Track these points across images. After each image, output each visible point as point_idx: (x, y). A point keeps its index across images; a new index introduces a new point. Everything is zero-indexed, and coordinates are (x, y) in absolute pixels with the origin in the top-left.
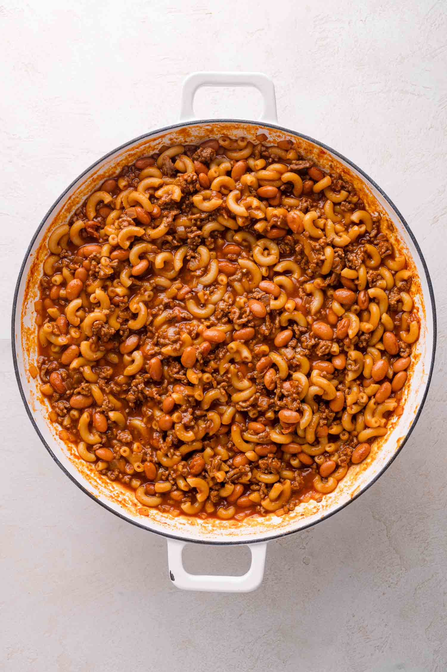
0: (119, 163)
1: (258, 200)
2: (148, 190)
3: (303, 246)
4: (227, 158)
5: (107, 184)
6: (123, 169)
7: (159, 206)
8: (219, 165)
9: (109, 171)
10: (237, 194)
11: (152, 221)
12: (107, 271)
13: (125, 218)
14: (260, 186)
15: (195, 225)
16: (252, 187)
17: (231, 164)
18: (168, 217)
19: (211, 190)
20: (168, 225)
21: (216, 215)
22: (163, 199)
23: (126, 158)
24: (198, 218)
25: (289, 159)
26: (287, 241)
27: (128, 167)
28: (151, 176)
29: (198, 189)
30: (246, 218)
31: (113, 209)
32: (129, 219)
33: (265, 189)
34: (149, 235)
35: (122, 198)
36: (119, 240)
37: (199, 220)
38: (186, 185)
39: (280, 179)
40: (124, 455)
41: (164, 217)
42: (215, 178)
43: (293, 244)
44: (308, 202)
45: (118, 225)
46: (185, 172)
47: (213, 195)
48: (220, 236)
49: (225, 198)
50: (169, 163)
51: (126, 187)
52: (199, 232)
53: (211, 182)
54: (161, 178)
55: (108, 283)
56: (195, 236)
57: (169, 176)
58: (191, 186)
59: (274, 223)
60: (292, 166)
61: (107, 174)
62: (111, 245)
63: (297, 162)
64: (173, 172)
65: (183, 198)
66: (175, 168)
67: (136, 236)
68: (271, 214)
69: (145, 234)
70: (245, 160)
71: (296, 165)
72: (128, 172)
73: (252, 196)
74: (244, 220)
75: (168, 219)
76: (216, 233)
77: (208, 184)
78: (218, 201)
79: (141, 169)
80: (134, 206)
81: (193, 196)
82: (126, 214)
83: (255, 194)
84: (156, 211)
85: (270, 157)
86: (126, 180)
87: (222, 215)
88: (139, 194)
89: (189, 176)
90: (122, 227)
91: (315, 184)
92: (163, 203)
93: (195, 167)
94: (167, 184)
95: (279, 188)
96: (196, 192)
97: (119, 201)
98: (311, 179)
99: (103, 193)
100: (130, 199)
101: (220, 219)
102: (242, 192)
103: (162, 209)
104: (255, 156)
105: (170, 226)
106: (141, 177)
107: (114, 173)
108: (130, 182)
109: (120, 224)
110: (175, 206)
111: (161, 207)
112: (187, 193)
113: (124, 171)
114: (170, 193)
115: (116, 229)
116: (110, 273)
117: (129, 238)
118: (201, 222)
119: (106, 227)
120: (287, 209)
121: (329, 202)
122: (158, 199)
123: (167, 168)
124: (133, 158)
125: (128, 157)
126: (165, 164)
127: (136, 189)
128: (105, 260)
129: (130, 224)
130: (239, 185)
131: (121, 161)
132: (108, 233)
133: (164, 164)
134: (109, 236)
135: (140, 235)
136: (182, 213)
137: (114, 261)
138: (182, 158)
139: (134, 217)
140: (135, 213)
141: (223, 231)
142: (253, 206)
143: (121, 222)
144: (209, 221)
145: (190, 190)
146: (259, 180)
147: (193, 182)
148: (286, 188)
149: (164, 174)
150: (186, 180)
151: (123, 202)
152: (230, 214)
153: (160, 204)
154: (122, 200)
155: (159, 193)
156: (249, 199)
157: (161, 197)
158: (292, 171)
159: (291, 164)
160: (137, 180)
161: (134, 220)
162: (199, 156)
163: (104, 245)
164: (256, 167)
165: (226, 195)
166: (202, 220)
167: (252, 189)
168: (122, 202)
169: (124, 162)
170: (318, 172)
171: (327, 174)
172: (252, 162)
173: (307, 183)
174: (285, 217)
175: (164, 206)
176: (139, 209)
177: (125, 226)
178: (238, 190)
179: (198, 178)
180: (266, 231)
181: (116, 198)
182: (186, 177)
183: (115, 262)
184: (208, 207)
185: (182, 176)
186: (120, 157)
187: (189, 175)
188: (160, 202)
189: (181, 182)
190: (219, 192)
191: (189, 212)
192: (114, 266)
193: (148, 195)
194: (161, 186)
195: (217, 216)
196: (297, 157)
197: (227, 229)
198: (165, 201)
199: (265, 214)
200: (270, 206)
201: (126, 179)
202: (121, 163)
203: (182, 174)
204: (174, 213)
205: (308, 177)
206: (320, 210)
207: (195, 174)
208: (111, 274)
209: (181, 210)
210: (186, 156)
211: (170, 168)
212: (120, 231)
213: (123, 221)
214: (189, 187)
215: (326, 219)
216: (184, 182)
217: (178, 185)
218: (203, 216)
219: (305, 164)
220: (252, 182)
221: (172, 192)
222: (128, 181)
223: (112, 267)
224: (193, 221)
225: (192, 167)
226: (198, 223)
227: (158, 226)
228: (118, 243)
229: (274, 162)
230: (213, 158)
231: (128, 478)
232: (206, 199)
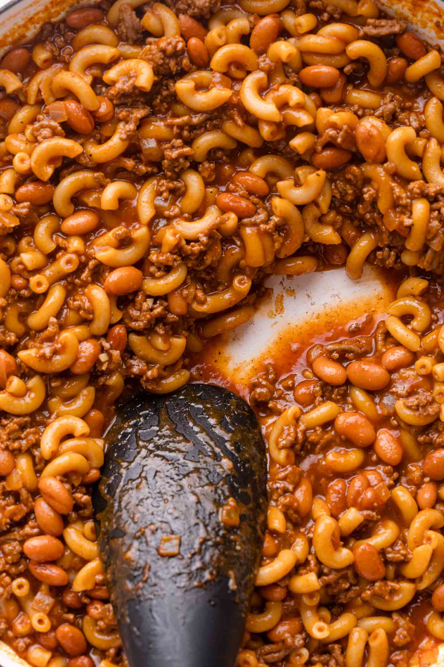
0: (31, 18)
1: (301, 92)
2: (91, 70)
3: (377, 191)
4: (243, 9)
5: (11, 56)
6: (42, 29)
7: (111, 100)
8: (226, 23)
9: (14, 33)
10: (260, 80)
11: (95, 128)
12: (7, 220)
13: (45, 122)
14: (305, 65)
15: (179, 136)
16: (290, 67)
17: (250, 22)
18: (127, 122)
19: (211, 70)
20: (128, 136)
21: (221, 118)
22: (119, 86)
23: (47, 9)
24: (186, 124)
25: (360, 16)
26: (349, 176)
27: (53, 25)
28: (96, 43)
29: (186, 69)
30: (278, 125)
31: (22, 104)
32: (54, 123)
33: (316, 70)
34: (91, 155)
35: (40, 83)
36: (33, 164)
37: (187, 128)
38: (163, 59)
39: (343, 52)
40: (19, 593)
41: (120, 121)
42: (219, 47)
43: (360, 183)
44: (395, 101)
45: (32, 134)
46: (161, 35)
47: (214, 80)
48: (228, 161)
49: (237, 87)
50: (130, 17)
51: (49, 62)
52: (187, 149)
53: (210, 54)
54: (116, 47)
55: (8, 244)
56: (180, 156)
57: (131, 43)
58: (172, 63)
59: (329, 139)
60: (366, 29)
61: (10, 39)
62: (17, 173)
63: (377, 22)
64: (139, 36)
65: (157, 86)
66: (143, 27)
67: (64, 158)
68: (325, 122)
69: (83, 153)
70: (277, 15)
71: (375, 27)
72: (52, 33)
73: (289, 83)
74: (273, 128)
75: (127, 126)
76: (219, 154)
77: (205, 58)
78: (223, 92)
79: (76, 30)
80: (62, 99)
81: (175, 82)
82: (47, 113)
83: (295, 79)
84: (104, 108)
85: (325, 11)
86: (48, 48)
87: (232, 118)
88: (73, 77)
89: (170, 43)
90: (39, 138)
91: (409, 65)
92: (118, 93)
93: (180, 27)
94: (126, 58)
95: (341, 69)
96: (182, 74)
97: (33, 88)
98: (402, 55)
99: (5, 73)
100: (55, 86)
101: (229, 126)
102: (270, 74)
103: (115, 106)
104: (296, 8)
105: (130, 140)
106: (77, 44)
107: (24, 36)
108: (56, 54)
109: (35, 132)
110: (142, 99)
111: (115, 102)
112: (164, 75)
113: (45, 32)
114: (132, 75)
115: (28, 141)
116: (13, 225)
117: (51, 161)
118: (190, 131)
119: (8, 139)
120: (355, 113)
121: (434, 100)
122: (107, 86)
123: (126, 28)
124: (58, 8)
125: (50, 6)
126: (123, 20)
127: (67, 66)
128: (5, 200)
129: (54, 134)
130: (264, 61)
131: (37, 14)
132: (12, 150)
133: (120, 21)
134: (14, 156)
135: (72, 155)
136: (154, 113)
137: (21, 205)
138: (156, 10)
139: (62, 120)
140: (64, 113)
141: (232, 151)
142: (292, 103)
143: (37, 130)
144: (207, 130)
145: (170, 68)
146: (302, 53)
147: (176, 55)
148: (354, 71)
149: (121, 39)
150: (163, 51)
151: (42, 90)
152: (247, 117)
153: (112, 95)
154: (40, 87)
155: (111, 74)
156: (284, 90)
157: (114, 83)
158: (366, 37)
159: (364, 24)
160: (69, 49)
161: (63, 125)
162: (189, 6)
163: (4, 171)
164: (299, 28)
165: (241, 80)
166: (192, 128)
167: (290, 70)
168: (39, 91)
169: (41, 15)
170: (416, 42)
171: (431, 47)
172: (289, 20)
173: (394, 62)
174: (352, 128)
175: (119, 99)
176: (72, 105)
177: (45, 138)
178: (262, 70)
179: (186, 46)
180: (312, 151)
181: (30, 81)
182: (163, 45)
183: (24, 207)
184: (204, 103)
185: (155, 42)
186: (34, 7)
187: (169, 41)
188: (112, 92)
189: (153, 55)
190: (226, 74)
191: (168, 110)
192: (21, 213)
193: (89, 79)
194: (114, 61)
195: (222, 121)
196: (376, 12)
197: (242, 146)
198: (123, 90)
199: (315, 118)
200: (325, 104)
201: (49, 46)
202: (36, 18)
203: (157, 40)
204: (139, 113)
205: (396, 51)
206: (418, 117)
207: (181, 39)
208: (14, 228)
209: (152, 107)
210: (163, 6)
211: (133, 28)
212: (36, 146)
213: (42, 127)
214: (168, 64)
215: (428, 139)
216: (160, 55)
217: (149, 60)
218: (196, 120)
219: (391, 27)
220: (290, 55)
221: (135, 72)
222: (52, 51)
223: (17, 215)
224: (175, 129)
225: (175, 26)
226: (185, 133)
227: (108, 138)
228: (30, 169)
229: (331, 20)
230: (216, 10)
231: (25, 642)
232: (200, 87)
